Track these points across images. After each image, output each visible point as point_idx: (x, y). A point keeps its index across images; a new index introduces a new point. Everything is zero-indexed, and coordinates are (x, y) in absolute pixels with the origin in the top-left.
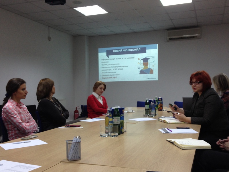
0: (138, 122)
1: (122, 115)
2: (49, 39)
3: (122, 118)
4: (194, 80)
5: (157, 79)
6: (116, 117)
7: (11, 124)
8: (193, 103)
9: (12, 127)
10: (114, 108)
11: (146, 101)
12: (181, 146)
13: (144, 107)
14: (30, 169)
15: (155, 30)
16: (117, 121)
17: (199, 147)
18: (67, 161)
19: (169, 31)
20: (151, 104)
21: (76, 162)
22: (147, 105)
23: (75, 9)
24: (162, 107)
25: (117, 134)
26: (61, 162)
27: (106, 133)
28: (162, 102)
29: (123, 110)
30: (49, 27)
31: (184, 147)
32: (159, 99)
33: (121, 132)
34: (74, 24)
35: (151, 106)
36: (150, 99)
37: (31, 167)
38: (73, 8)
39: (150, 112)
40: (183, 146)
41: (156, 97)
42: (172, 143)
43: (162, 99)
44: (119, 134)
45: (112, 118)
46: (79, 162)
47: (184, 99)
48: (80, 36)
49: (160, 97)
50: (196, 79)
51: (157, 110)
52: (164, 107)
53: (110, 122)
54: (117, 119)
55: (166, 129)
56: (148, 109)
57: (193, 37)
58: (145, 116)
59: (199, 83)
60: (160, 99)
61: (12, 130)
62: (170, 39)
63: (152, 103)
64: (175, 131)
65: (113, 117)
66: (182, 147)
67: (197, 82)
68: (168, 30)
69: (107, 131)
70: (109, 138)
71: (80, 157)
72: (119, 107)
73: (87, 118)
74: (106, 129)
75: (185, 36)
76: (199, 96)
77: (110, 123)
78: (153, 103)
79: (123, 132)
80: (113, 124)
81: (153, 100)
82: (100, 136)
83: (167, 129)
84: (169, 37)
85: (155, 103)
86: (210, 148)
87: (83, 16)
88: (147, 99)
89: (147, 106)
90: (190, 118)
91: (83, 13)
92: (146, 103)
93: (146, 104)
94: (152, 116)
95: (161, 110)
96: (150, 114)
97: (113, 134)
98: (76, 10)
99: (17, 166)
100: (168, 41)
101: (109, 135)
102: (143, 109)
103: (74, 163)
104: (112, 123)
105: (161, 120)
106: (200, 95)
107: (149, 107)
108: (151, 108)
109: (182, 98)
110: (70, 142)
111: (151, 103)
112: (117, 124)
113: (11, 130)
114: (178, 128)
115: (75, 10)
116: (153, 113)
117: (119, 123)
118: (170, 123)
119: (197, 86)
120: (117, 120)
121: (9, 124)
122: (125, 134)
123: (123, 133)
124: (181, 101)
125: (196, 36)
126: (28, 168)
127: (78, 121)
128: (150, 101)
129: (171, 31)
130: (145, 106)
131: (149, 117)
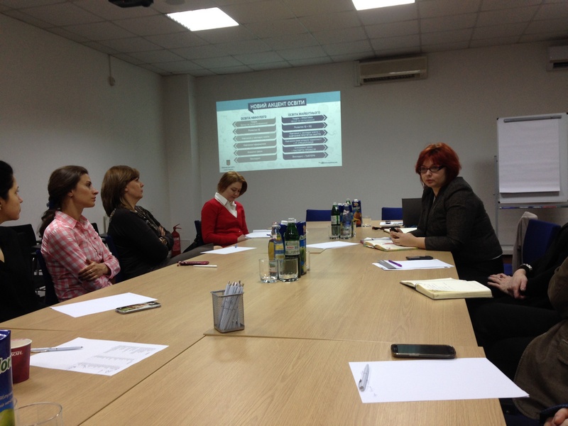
0: (322, 250)
1: (302, 237)
2: (111, 82)
3: (303, 243)
4: (429, 163)
5: (340, 164)
6: (292, 242)
7: (62, 267)
8: (424, 210)
9: (61, 272)
10: (284, 222)
11: (334, 207)
12: (431, 293)
13: (330, 220)
14: (146, 352)
15: (333, 63)
16: (294, 250)
17: (467, 293)
18: (217, 333)
19: (362, 64)
20: (344, 214)
21: (237, 334)
22: (335, 217)
23: (168, 15)
24: (360, 218)
25: (296, 276)
26: (206, 335)
27: (272, 274)
28: (360, 209)
29: (304, 227)
30: (109, 55)
31: (438, 296)
32: (353, 203)
33: (302, 273)
34: (164, 49)
35: (343, 217)
36: (339, 204)
37: (148, 349)
38: (164, 14)
39: (342, 230)
40: (435, 294)
41: (348, 199)
42: (413, 288)
43: (359, 203)
44: (299, 277)
45: (282, 244)
46: (242, 333)
47: (404, 201)
48: (176, 75)
49: (356, 200)
50: (433, 160)
51: (355, 226)
52: (363, 219)
53: (276, 252)
54: (294, 244)
55: (387, 262)
56: (338, 224)
57: (413, 76)
58: (332, 239)
59: (440, 168)
60: (355, 204)
61: (64, 278)
62: (365, 80)
63: (346, 212)
64: (408, 265)
65: (286, 242)
66: (433, 295)
67: (436, 168)
68: (361, 60)
69: (274, 270)
70: (280, 284)
71: (242, 326)
72: (295, 221)
73: (215, 247)
74: (271, 266)
75: (393, 73)
76: (434, 194)
77: (277, 255)
78: (348, 212)
79: (305, 271)
80: (286, 256)
81: (346, 205)
82: (259, 282)
83: (390, 261)
84: (364, 77)
85: (351, 211)
86: (491, 296)
87: (186, 30)
88: (335, 204)
89: (335, 219)
90: (424, 238)
91: (185, 26)
92: (333, 212)
93: (333, 215)
94: (347, 238)
95: (359, 225)
96: (342, 234)
97: (288, 277)
98: (172, 18)
99: (116, 348)
100: (361, 85)
101: (278, 278)
102: (327, 225)
103: (233, 336)
104: (283, 254)
105: (371, 245)
106: (436, 193)
107: (339, 220)
108: (344, 221)
109: (401, 201)
110: (220, 294)
111: (343, 212)
112: (295, 256)
113: (61, 279)
114: (409, 259)
115: (169, 19)
116: (347, 232)
117: (296, 254)
118: (389, 251)
119: (435, 175)
120: (292, 247)
121: (58, 267)
122: (307, 274)
123: (305, 273)
124: (400, 205)
125: (418, 75)
126: (141, 350)
127: (199, 254)
128: (342, 208)
129: (367, 63)
130: (332, 219)
131: (340, 239)
